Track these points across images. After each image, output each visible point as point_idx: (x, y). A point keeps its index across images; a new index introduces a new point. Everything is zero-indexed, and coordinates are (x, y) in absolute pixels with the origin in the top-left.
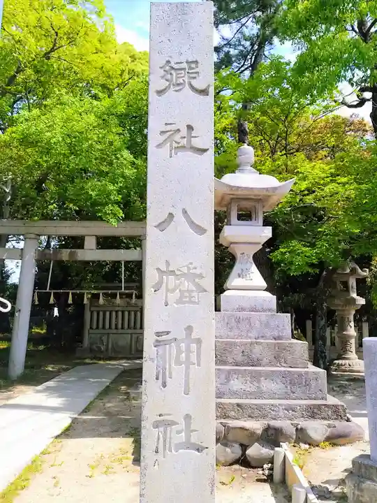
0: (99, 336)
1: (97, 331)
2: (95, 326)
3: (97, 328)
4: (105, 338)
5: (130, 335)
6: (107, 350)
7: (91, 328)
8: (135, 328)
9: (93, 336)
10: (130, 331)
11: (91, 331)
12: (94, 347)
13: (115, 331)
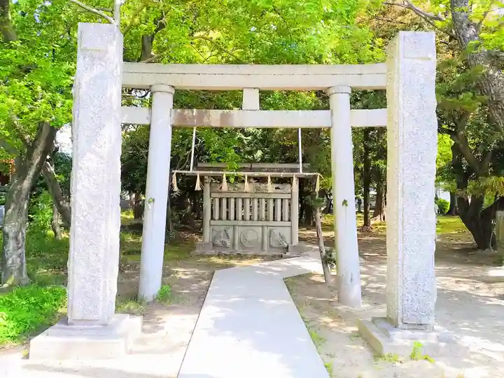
0: (223, 228)
1: (220, 222)
2: (217, 217)
3: (220, 219)
4: (230, 232)
5: (261, 228)
6: (233, 245)
7: (212, 218)
8: (267, 219)
9: (216, 228)
10: (260, 223)
11: (213, 222)
12: (218, 242)
13: (242, 223)
